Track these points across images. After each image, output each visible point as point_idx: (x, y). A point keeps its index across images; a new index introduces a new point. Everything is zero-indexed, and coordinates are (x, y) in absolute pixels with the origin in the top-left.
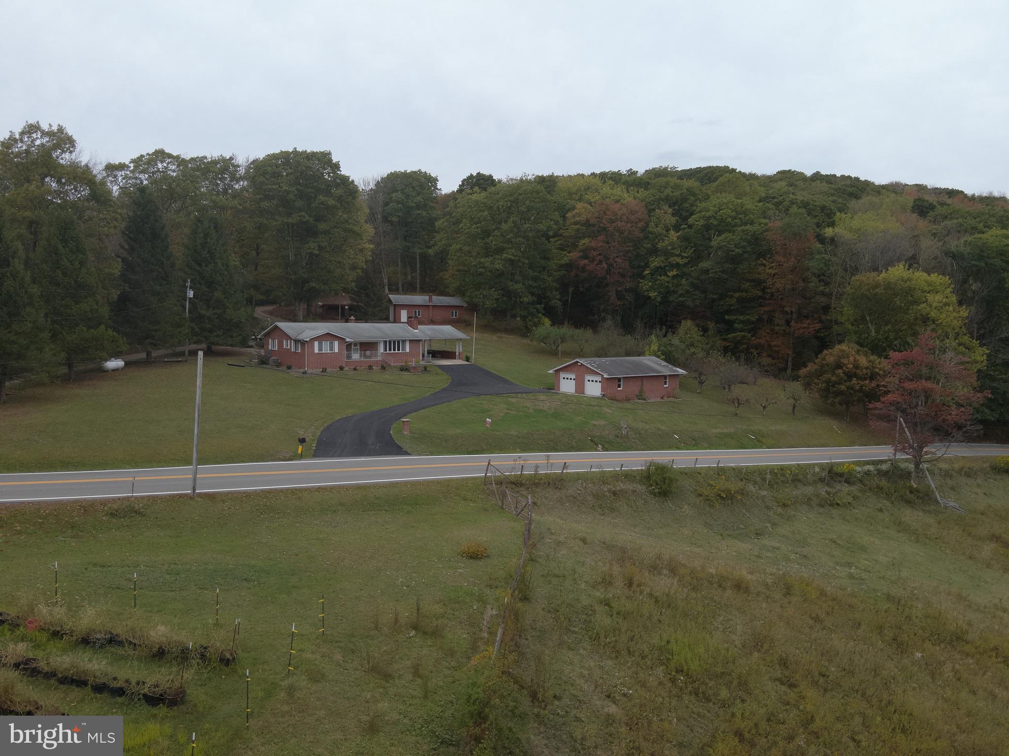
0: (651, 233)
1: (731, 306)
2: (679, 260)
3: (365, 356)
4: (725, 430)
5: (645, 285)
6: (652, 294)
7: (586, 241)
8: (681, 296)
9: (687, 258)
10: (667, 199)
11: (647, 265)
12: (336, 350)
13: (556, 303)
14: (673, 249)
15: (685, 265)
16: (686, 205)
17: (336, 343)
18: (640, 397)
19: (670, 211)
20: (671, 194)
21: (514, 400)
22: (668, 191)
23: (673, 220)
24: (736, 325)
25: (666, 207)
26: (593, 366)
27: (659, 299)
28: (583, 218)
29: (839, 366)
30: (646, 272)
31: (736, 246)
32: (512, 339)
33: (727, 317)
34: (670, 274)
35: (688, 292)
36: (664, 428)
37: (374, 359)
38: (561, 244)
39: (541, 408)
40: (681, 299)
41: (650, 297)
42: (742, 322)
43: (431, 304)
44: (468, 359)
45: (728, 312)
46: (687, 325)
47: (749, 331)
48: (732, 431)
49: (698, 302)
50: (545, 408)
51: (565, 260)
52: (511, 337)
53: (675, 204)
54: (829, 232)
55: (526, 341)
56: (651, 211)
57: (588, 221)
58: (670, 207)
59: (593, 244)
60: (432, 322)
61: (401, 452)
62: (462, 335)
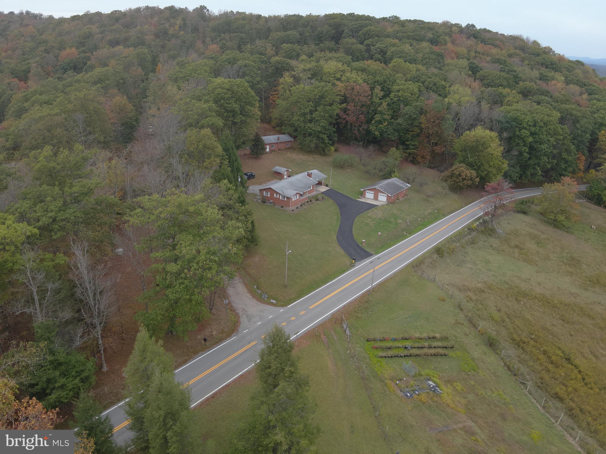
2: (388, 117)
5: (372, 128)
6: (376, 133)
7: (345, 105)
8: (389, 134)
9: (390, 115)
10: (378, 82)
11: (373, 119)
12: (298, 198)
14: (385, 112)
15: (390, 119)
16: (386, 85)
17: (298, 195)
18: (397, 199)
19: (380, 88)
20: (379, 79)
22: (378, 77)
23: (382, 94)
24: (410, 147)
25: (378, 86)
26: (383, 190)
27: (379, 135)
28: (342, 93)
29: (460, 175)
30: (373, 122)
31: (414, 113)
32: (318, 158)
33: (406, 143)
34: (384, 124)
35: (392, 133)
37: (305, 197)
40: (389, 136)
41: (374, 134)
42: (413, 145)
43: (279, 141)
44: (327, 186)
45: (407, 141)
46: (394, 150)
47: (415, 149)
48: (430, 211)
49: (396, 137)
50: (381, 217)
52: (317, 156)
53: (381, 84)
56: (372, 89)
57: (345, 95)
58: (380, 86)
59: (348, 107)
60: (280, 150)
61: (368, 255)
62: (325, 176)
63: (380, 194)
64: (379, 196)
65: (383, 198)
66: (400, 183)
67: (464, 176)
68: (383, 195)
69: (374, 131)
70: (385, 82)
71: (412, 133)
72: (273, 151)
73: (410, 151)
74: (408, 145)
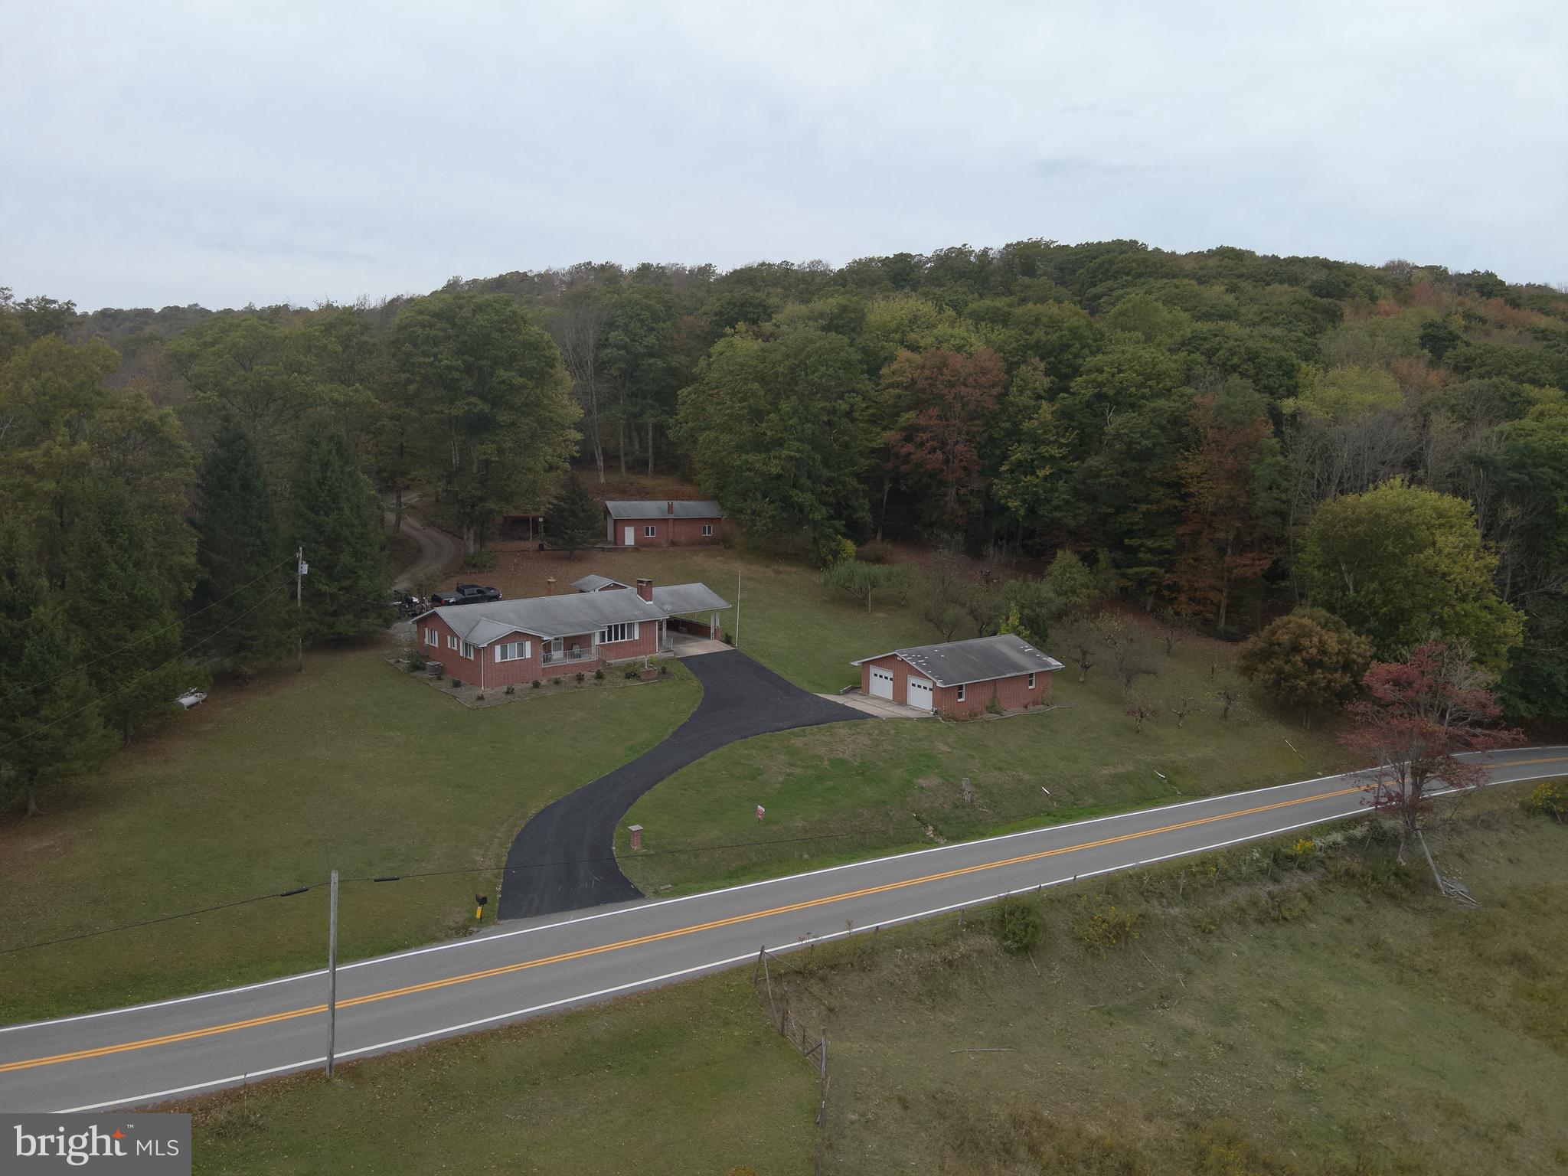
0: (1012, 404)
1: (1133, 524)
2: (1055, 451)
3: (574, 656)
4: (1121, 769)
5: (1001, 488)
6: (1013, 504)
7: (912, 414)
8: (1057, 508)
9: (1067, 445)
10: (1037, 346)
11: (1005, 457)
12: (528, 655)
13: (864, 515)
14: (1045, 432)
15: (1063, 458)
16: (1068, 356)
17: (528, 645)
18: (992, 709)
19: (1042, 365)
20: (1044, 339)
21: (798, 742)
22: (1039, 334)
23: (1046, 381)
24: (1141, 555)
25: (1036, 361)
26: (920, 665)
27: (1022, 512)
28: (905, 379)
29: (1296, 648)
30: (1003, 468)
31: (1143, 434)
32: (795, 574)
33: (1127, 541)
34: (1041, 473)
35: (1067, 502)
36: (1027, 777)
37: (584, 659)
38: (872, 415)
39: (841, 755)
40: (1057, 514)
41: (1008, 508)
42: (1150, 550)
43: (672, 516)
44: (728, 640)
45: (1130, 533)
46: (1065, 558)
47: (1160, 564)
48: (1131, 768)
49: (1082, 520)
50: (846, 757)
51: (878, 443)
52: (794, 570)
53: (1049, 353)
54: (1288, 405)
55: (818, 578)
56: (1011, 367)
57: (913, 381)
58: (1042, 359)
59: (922, 421)
60: (673, 544)
61: (628, 892)
62: (719, 603)
63: (912, 680)
64: (911, 689)
65: (921, 699)
66: (1022, 652)
67: (1314, 651)
68: (923, 683)
69: (1007, 497)
70: (1065, 347)
71: (1144, 507)
72: (646, 546)
73: (1136, 570)
74: (1134, 550)
